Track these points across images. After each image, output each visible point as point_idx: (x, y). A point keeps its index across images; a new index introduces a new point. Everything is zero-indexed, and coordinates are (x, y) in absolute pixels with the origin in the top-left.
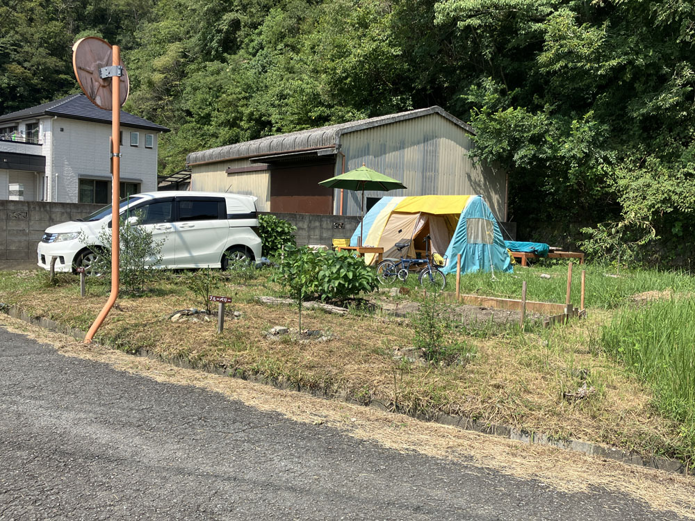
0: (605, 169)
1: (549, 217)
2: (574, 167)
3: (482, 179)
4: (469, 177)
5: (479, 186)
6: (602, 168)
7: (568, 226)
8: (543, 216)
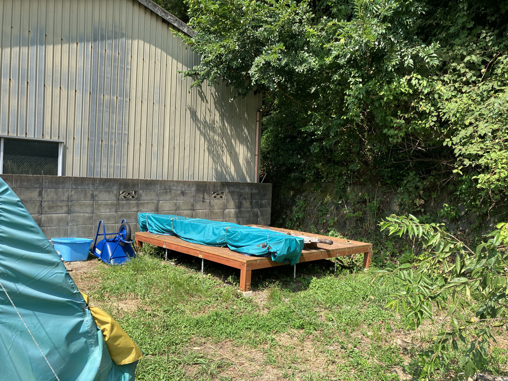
0: (414, 82)
1: (318, 176)
2: (356, 83)
3: (217, 118)
4: (194, 114)
5: (213, 129)
6: (409, 81)
7: (344, 190)
8: (309, 175)
